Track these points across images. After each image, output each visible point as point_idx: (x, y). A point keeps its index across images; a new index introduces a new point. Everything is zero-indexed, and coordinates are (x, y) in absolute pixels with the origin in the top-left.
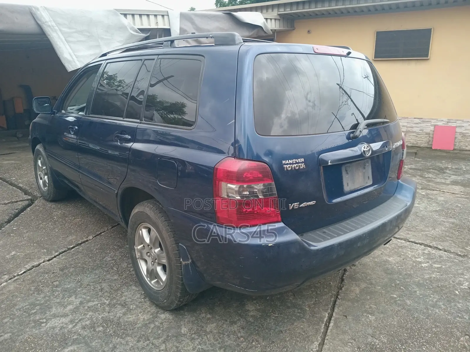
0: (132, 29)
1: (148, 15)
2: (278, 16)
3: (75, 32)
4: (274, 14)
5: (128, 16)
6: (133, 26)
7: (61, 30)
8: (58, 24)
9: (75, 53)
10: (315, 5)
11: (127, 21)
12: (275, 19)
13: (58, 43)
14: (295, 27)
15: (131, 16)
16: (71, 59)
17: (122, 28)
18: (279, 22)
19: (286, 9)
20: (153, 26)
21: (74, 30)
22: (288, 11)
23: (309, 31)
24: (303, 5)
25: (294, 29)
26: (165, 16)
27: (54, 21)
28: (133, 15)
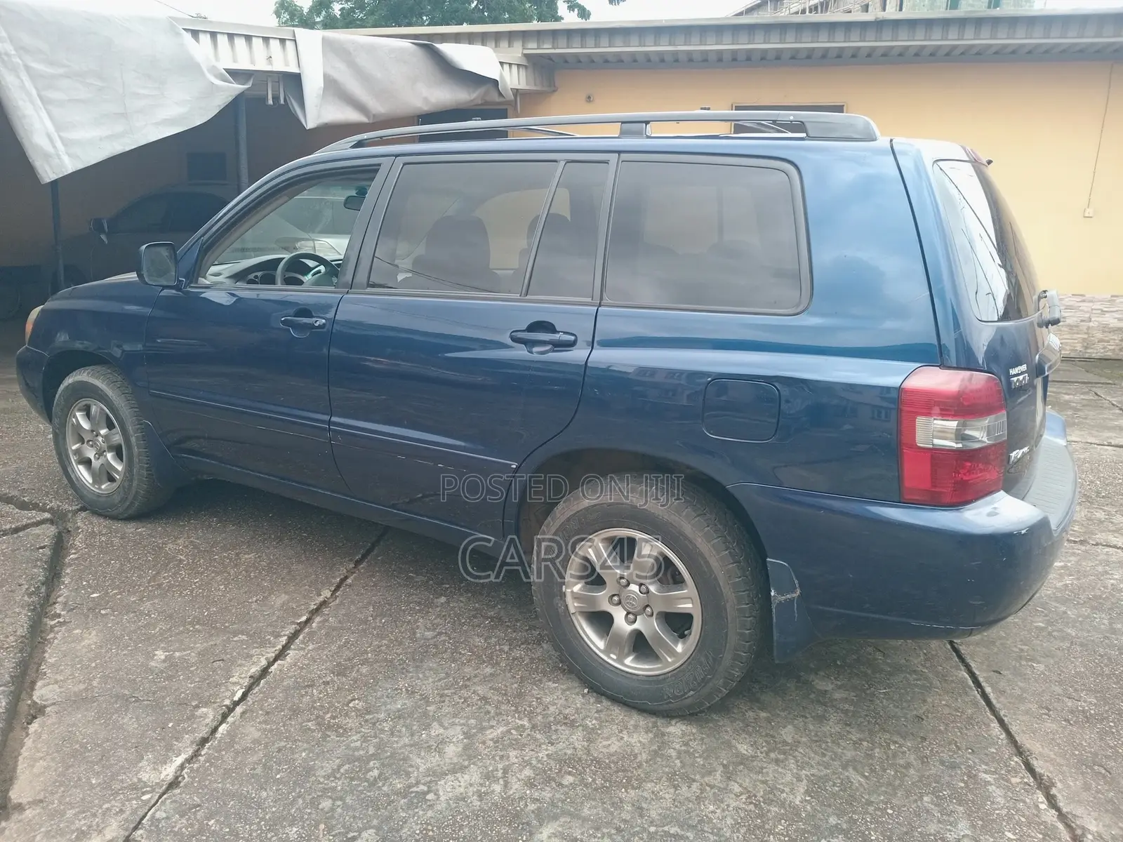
0: (213, 70)
1: (248, 38)
2: (524, 58)
3: (67, 76)
4: (516, 52)
5: (201, 36)
6: (214, 63)
7: (27, 68)
8: (21, 49)
9: (62, 134)
10: (595, 40)
11: (201, 50)
12: (518, 65)
13: (20, 103)
14: (556, 84)
15: (208, 36)
16: (50, 149)
17: (190, 67)
18: (526, 72)
19: (543, 43)
20: (262, 66)
21: (61, 71)
22: (547, 49)
23: (589, 97)
24: (568, 39)
25: (554, 91)
26: (287, 42)
27: (11, 41)
28: (213, 35)
